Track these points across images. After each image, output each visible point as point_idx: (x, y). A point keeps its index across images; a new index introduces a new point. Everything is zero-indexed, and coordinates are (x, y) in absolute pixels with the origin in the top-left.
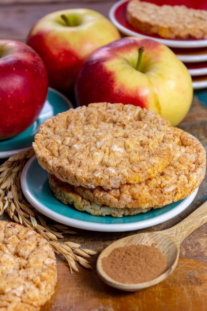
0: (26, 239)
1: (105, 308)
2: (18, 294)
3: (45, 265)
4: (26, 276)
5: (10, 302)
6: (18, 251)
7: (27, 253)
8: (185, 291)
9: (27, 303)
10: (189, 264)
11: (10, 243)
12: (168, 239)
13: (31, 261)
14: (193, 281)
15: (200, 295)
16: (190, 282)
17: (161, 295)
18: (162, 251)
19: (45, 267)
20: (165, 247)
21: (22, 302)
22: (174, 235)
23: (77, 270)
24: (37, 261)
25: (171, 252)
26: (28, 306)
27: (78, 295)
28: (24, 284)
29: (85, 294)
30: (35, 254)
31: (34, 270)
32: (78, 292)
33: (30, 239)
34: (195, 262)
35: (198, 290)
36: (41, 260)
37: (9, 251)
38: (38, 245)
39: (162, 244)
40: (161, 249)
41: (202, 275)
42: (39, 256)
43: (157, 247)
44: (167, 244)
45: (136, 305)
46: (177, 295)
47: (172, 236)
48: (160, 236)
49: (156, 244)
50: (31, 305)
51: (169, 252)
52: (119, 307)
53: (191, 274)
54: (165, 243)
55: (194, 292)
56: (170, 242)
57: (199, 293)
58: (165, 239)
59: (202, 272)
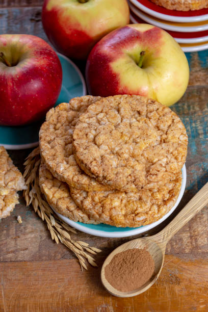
0: (164, 115)
1: (106, 307)
2: (164, 165)
3: (180, 140)
4: (167, 149)
5: (158, 171)
6: (159, 125)
7: (165, 128)
8: (167, 290)
9: (170, 172)
10: (172, 262)
11: (153, 118)
12: (157, 245)
13: (170, 136)
14: (174, 279)
15: (177, 295)
16: (171, 281)
17: (148, 294)
18: (152, 254)
19: (180, 142)
20: (154, 251)
21: (166, 171)
22: (161, 241)
23: (86, 268)
24: (174, 137)
25: (159, 257)
26: (170, 174)
27: (87, 293)
28: (167, 157)
29: (92, 292)
30: (172, 130)
31: (173, 144)
32: (87, 290)
33: (167, 116)
34: (177, 260)
35: (177, 289)
36: (177, 136)
37: (152, 124)
38: (173, 122)
39: (151, 248)
40: (151, 253)
41: (181, 273)
42: (175, 132)
43: (148, 250)
44: (156, 249)
45: (129, 304)
46: (160, 294)
47: (160, 242)
48: (150, 242)
49: (147, 248)
50: (172, 173)
51: (156, 256)
52: (116, 306)
53: (173, 273)
54: (154, 248)
55: (173, 291)
56: (158, 248)
57: (177, 291)
58: (155, 245)
59: (182, 271)
